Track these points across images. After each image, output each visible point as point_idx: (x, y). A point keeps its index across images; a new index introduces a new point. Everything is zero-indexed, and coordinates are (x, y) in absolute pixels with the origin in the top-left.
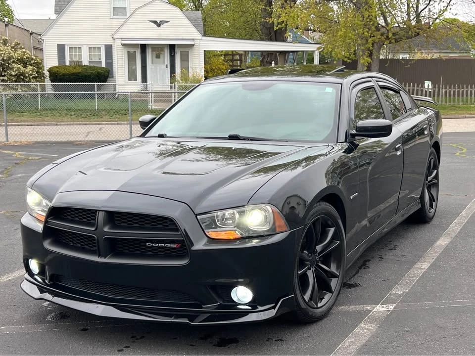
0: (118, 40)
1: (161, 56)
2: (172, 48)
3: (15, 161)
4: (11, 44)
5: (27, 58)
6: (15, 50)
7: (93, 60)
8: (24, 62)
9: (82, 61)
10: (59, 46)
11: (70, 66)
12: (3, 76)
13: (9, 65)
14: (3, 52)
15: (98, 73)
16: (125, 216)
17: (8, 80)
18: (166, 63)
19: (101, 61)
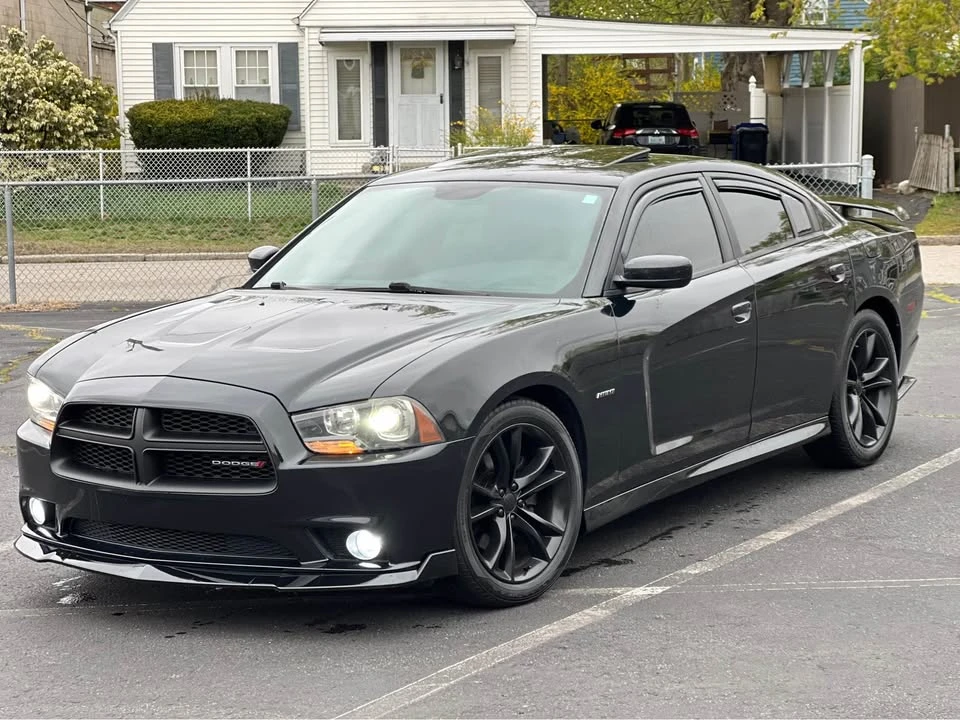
0: (312, 30)
1: (427, 72)
2: (456, 49)
3: (29, 348)
4: (31, 47)
5: (72, 82)
6: (40, 64)
7: (247, 85)
8: (64, 95)
9: (217, 88)
10: (156, 46)
11: (186, 101)
12: (8, 132)
13: (23, 102)
14: (9, 70)
15: (259, 120)
17: (21, 142)
18: (439, 91)
19: (269, 88)
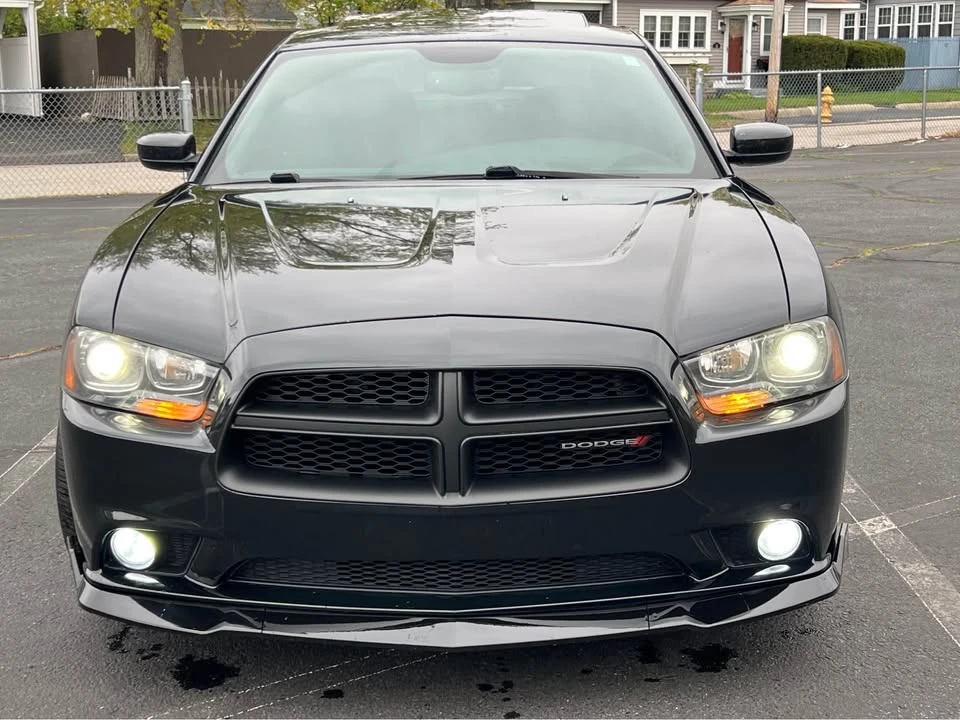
16: (506, 378)
